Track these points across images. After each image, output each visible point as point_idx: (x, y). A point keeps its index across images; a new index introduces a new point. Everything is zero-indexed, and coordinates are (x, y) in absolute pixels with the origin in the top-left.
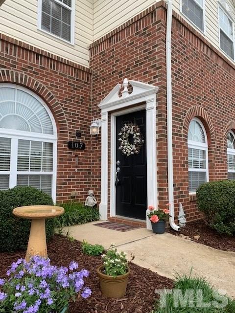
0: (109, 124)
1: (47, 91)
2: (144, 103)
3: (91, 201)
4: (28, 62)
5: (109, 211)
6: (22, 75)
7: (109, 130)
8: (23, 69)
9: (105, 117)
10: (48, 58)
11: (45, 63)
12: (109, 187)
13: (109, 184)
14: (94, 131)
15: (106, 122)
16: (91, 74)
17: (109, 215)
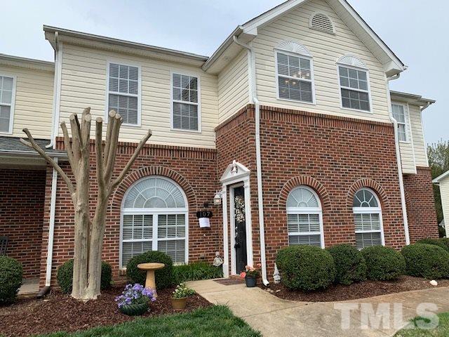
0: (228, 195)
1: (178, 175)
2: (242, 182)
3: (217, 261)
4: (163, 156)
5: (230, 270)
6: (159, 168)
7: (228, 201)
8: (159, 163)
9: (225, 189)
10: (178, 150)
11: (176, 155)
12: (229, 249)
13: (229, 247)
14: (217, 202)
15: (226, 194)
16: (216, 153)
17: (230, 274)
